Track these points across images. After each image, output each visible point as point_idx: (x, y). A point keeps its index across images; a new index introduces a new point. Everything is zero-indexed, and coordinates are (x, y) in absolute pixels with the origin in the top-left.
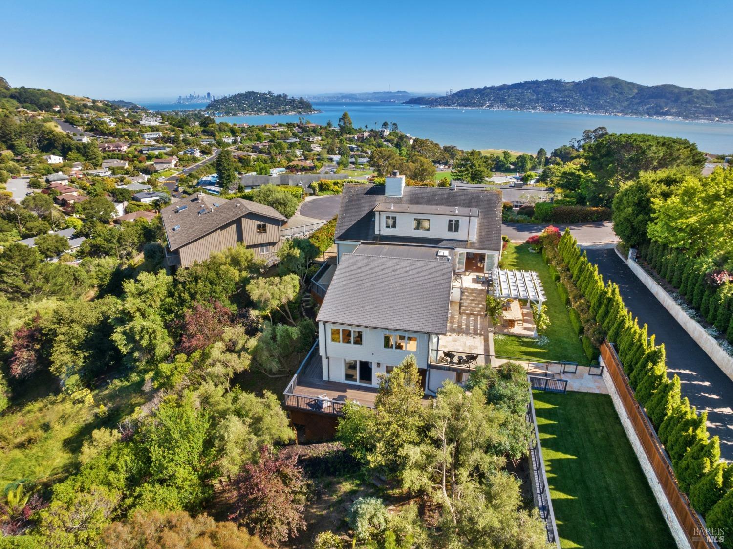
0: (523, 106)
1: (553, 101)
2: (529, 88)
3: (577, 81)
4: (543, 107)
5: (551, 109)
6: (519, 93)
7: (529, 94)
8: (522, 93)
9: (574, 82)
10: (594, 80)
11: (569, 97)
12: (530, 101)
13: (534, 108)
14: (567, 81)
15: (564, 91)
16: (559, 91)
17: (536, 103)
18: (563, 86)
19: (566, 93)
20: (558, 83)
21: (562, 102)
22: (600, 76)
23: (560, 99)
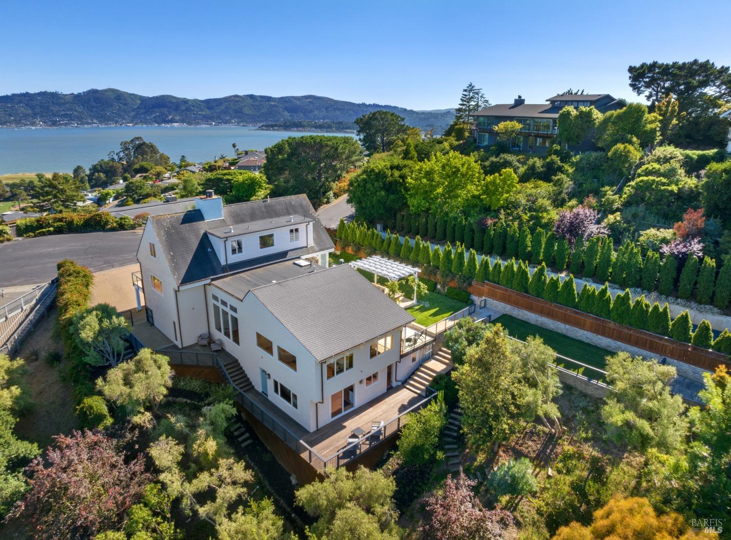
0: (18, 122)
1: (55, 116)
2: (21, 102)
3: (76, 93)
4: (45, 122)
5: (54, 123)
6: (8, 107)
7: (22, 109)
8: (12, 107)
9: (73, 94)
10: (94, 92)
11: (71, 110)
12: (26, 116)
13: (33, 124)
14: (65, 93)
15: (65, 104)
16: (59, 104)
17: (33, 118)
18: (61, 98)
19: (67, 105)
20: (54, 96)
21: (65, 116)
22: (100, 88)
23: (63, 113)
